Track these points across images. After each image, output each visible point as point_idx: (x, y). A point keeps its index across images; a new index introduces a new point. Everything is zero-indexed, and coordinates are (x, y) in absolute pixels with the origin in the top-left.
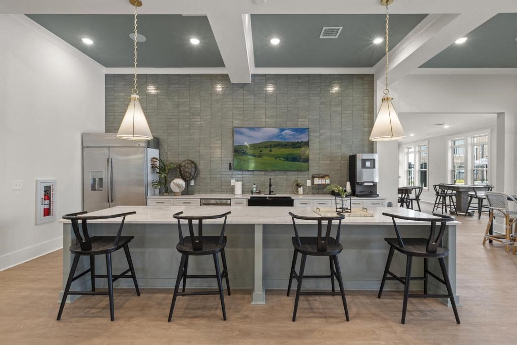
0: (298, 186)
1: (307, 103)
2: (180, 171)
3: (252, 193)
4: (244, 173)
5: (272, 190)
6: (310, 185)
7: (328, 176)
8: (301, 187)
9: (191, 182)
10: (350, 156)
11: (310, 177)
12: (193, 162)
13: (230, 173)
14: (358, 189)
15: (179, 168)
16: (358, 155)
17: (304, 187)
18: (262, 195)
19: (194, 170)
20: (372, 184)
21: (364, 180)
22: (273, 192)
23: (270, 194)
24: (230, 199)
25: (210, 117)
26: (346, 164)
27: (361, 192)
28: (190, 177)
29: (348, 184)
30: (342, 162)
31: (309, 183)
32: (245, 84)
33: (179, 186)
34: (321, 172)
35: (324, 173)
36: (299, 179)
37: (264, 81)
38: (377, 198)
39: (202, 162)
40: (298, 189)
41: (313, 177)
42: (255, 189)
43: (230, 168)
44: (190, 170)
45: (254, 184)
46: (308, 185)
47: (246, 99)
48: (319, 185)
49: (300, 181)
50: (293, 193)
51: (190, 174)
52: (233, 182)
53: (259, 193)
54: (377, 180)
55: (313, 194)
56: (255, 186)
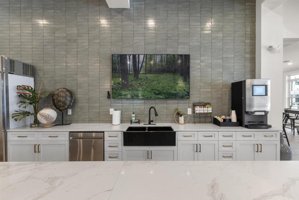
0: (179, 114)
1: (188, 30)
2: (53, 100)
3: (131, 122)
4: (123, 101)
5: (151, 120)
6: (191, 113)
7: (209, 104)
8: (182, 116)
9: (68, 112)
10: (232, 84)
11: (191, 105)
12: (68, 91)
13: (108, 102)
14: (247, 119)
15: (53, 97)
16: (247, 80)
17: (185, 116)
18: (141, 125)
19: (69, 99)
20: (263, 113)
21: (255, 109)
22: (152, 121)
23: (150, 124)
24: (103, 132)
25: (88, 43)
26: (228, 92)
27: (249, 122)
28: (64, 106)
29: (234, 113)
30: (224, 90)
31: (190, 111)
32: (124, 9)
33: (46, 117)
34: (202, 101)
35: (205, 102)
36: (179, 108)
37: (143, 6)
38: (270, 129)
39: (79, 90)
40: (178, 118)
41: (194, 106)
42: (134, 119)
43: (109, 97)
44: (64, 99)
45: (133, 114)
46: (189, 113)
47: (124, 25)
48: (200, 114)
49: (181, 110)
50: (173, 122)
51: (64, 103)
52: (112, 111)
53: (139, 122)
54: (268, 109)
55: (194, 123)
56: (134, 115)
